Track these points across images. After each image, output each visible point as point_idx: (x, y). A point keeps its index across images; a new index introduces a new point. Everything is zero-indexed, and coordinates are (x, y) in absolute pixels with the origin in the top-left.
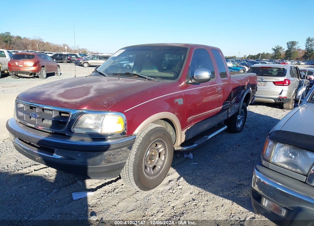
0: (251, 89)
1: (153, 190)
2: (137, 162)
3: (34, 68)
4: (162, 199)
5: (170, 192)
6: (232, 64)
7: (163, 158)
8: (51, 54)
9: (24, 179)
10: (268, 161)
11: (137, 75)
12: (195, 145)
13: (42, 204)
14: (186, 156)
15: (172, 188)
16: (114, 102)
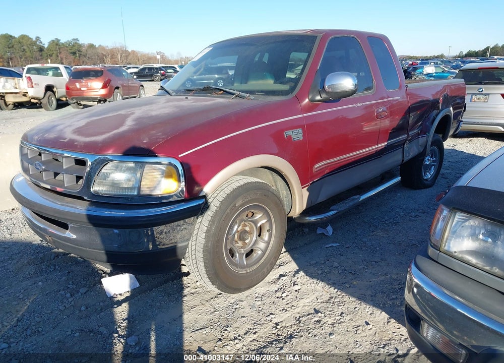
0: (451, 109)
1: (247, 293)
2: (209, 245)
3: (103, 92)
4: (260, 309)
5: (277, 296)
6: (434, 68)
7: (266, 236)
8: (137, 68)
9: (44, 269)
10: (437, 248)
11: (222, 90)
12: (331, 213)
13: (56, 312)
14: (319, 231)
15: (281, 288)
16: (161, 140)
